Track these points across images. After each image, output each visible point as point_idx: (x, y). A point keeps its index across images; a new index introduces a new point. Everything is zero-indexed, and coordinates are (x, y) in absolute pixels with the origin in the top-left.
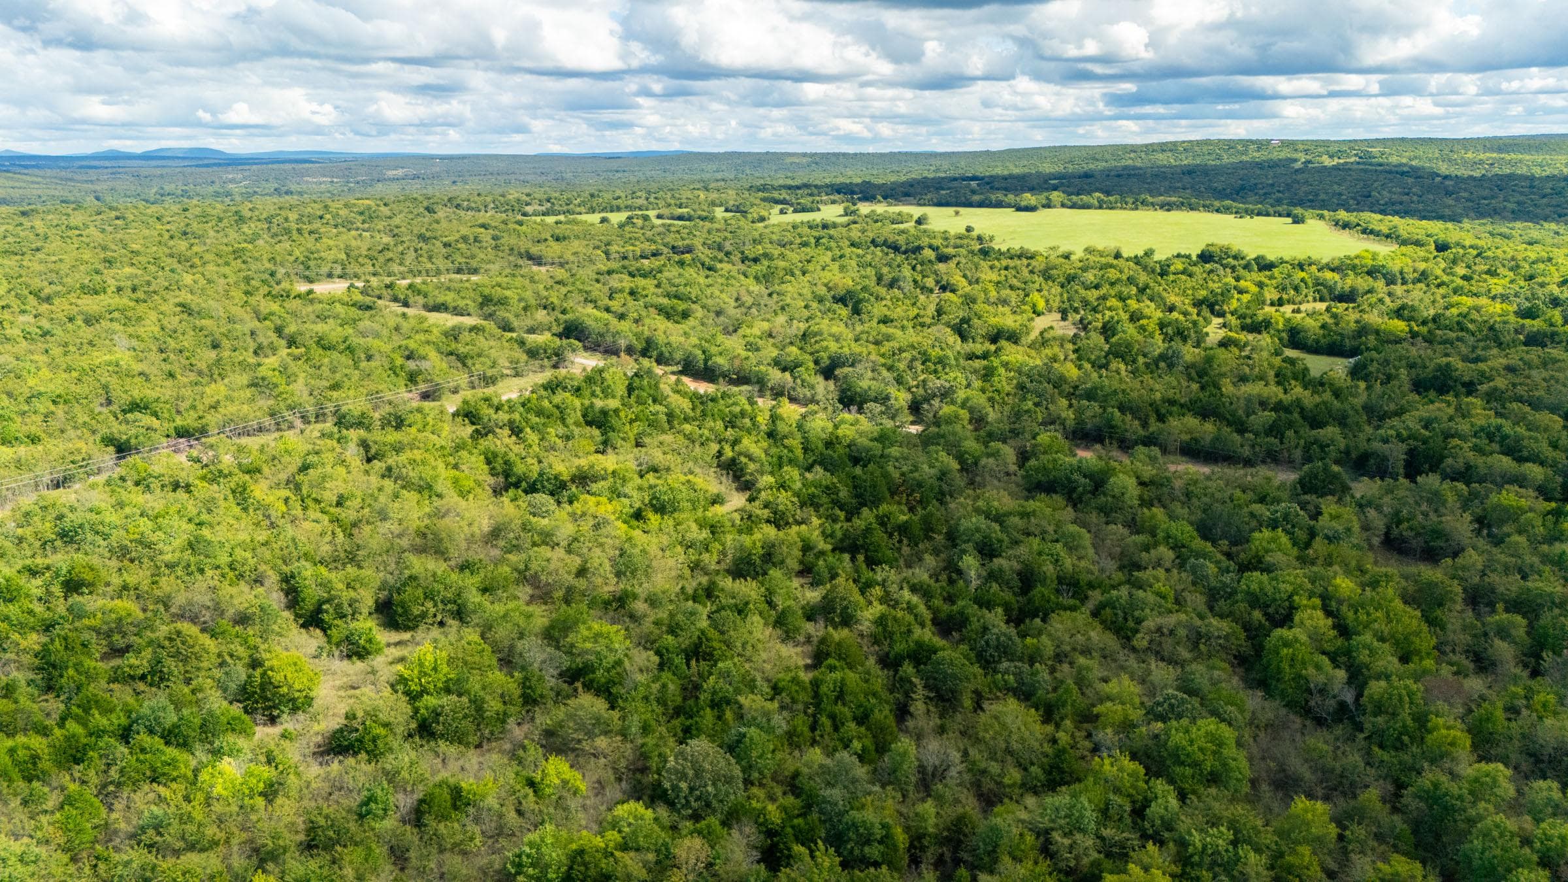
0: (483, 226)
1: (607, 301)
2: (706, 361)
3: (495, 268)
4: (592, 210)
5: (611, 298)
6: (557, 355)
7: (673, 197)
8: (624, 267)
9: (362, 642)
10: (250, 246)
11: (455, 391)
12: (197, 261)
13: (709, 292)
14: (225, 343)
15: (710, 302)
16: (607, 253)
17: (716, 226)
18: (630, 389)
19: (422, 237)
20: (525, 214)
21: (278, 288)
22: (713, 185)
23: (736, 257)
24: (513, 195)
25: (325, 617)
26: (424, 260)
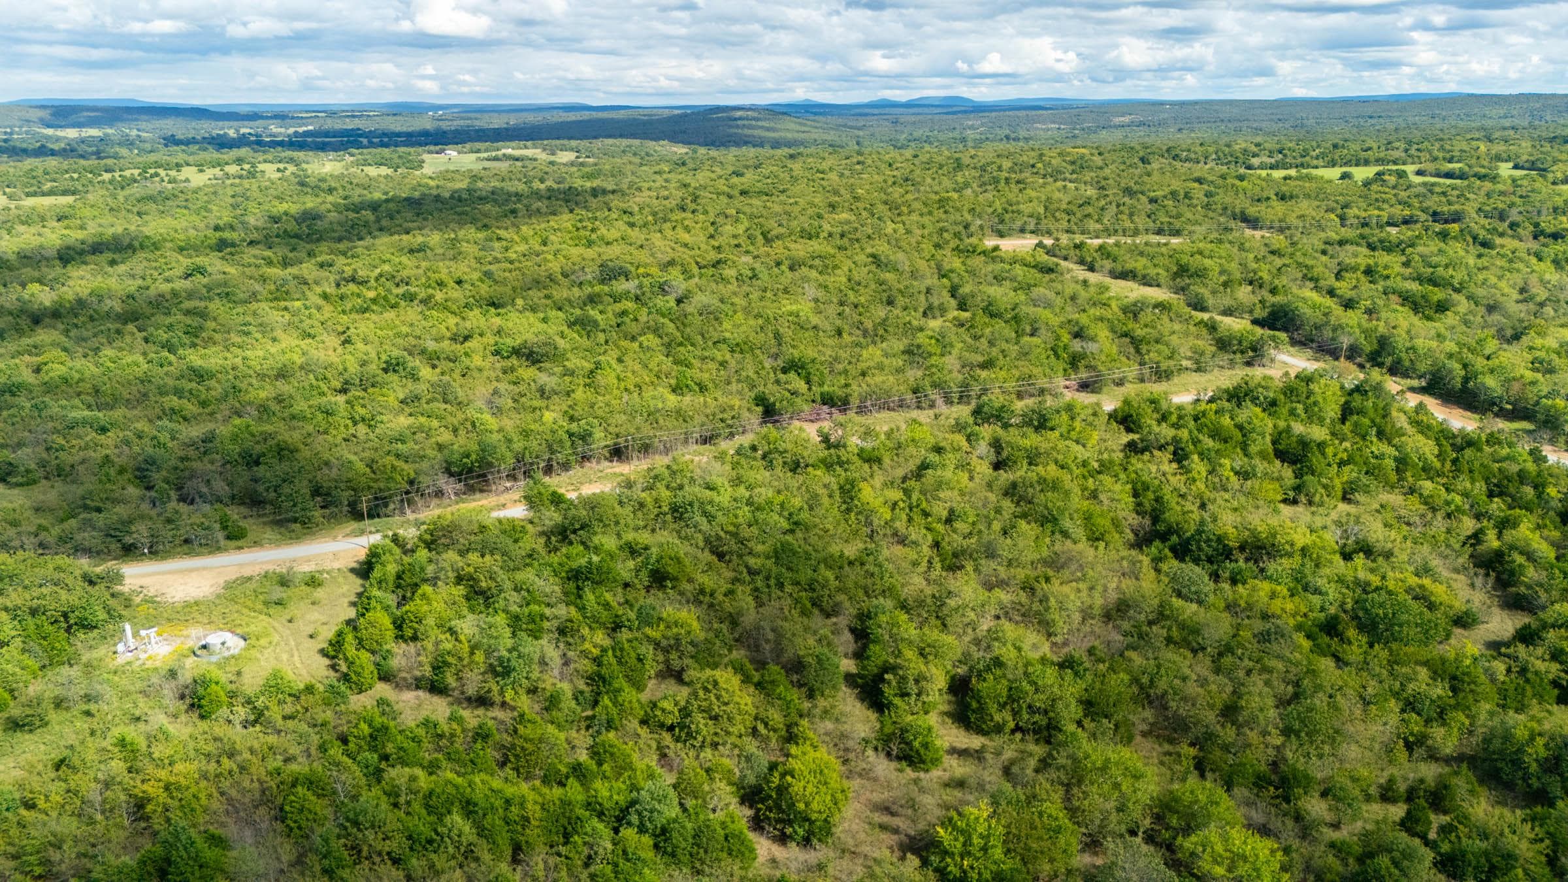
0: (1199, 181)
1: (1331, 281)
2: (1466, 380)
3: (1200, 230)
4: (1333, 164)
5: (1338, 276)
6: (1254, 349)
7: (1442, 148)
8: (1362, 237)
9: (916, 744)
10: (955, 196)
11: (1120, 383)
12: (905, 209)
13: (1481, 277)
14: (901, 301)
15: (1480, 292)
16: (1342, 218)
17: (1500, 187)
18: (1347, 412)
19: (1128, 192)
20: (1249, 167)
21: (968, 241)
22: (1497, 135)
23: (1526, 231)
24: (1240, 145)
25: (885, 688)
26: (1125, 217)
